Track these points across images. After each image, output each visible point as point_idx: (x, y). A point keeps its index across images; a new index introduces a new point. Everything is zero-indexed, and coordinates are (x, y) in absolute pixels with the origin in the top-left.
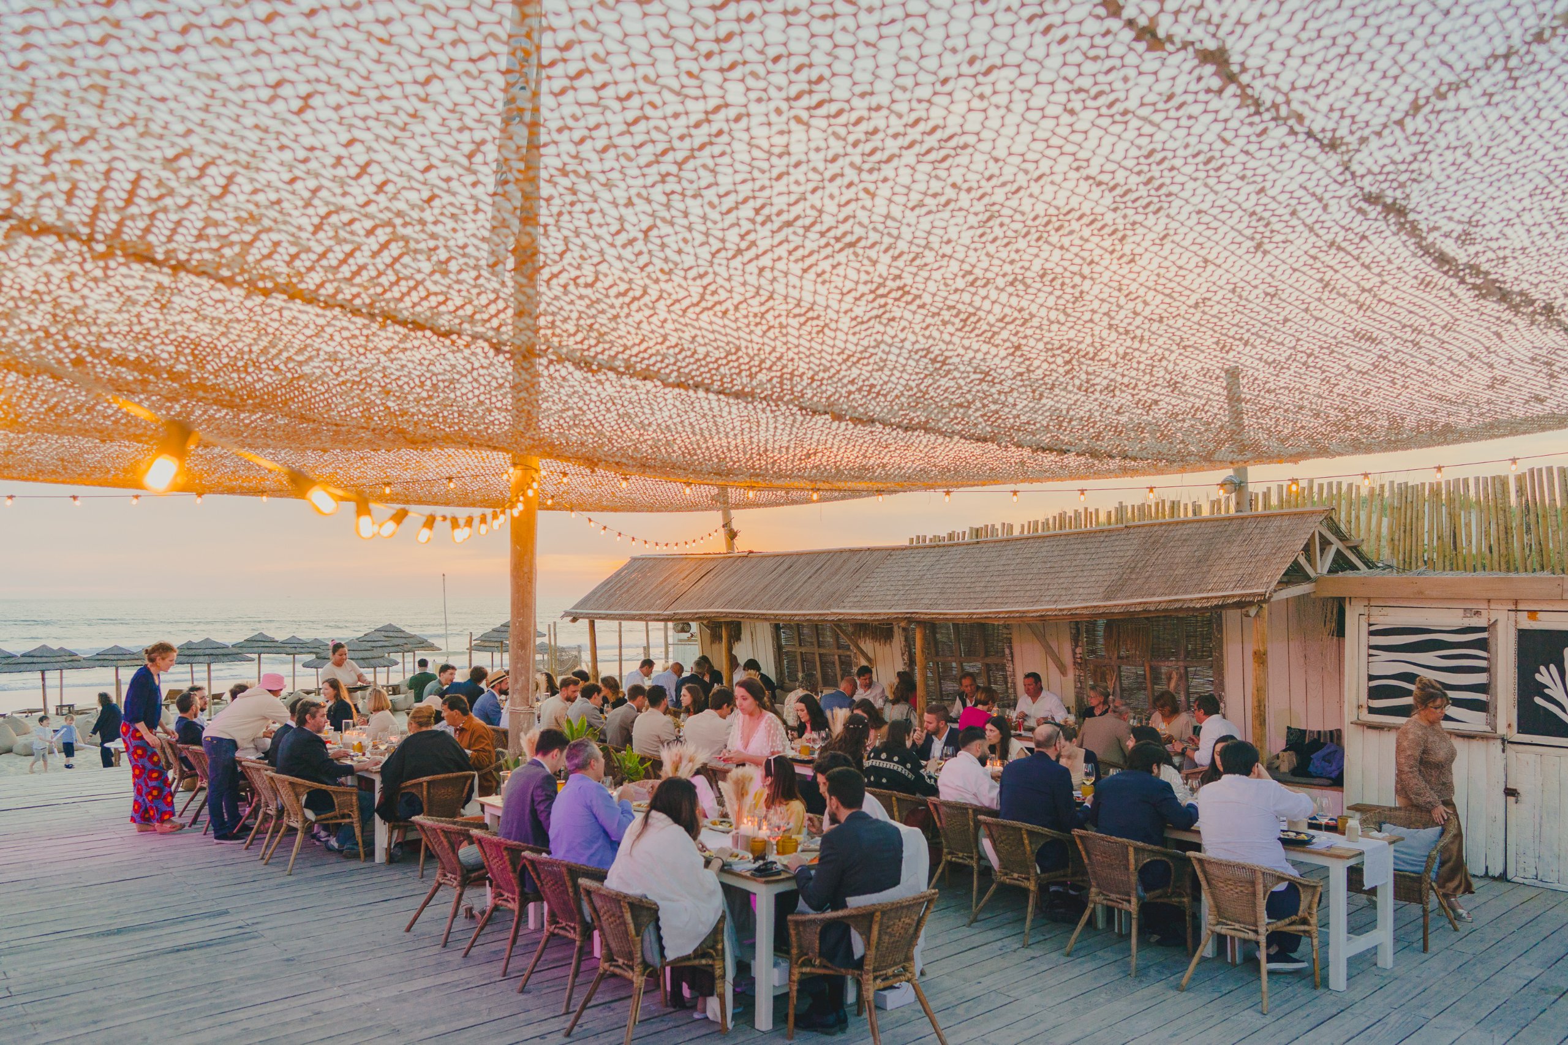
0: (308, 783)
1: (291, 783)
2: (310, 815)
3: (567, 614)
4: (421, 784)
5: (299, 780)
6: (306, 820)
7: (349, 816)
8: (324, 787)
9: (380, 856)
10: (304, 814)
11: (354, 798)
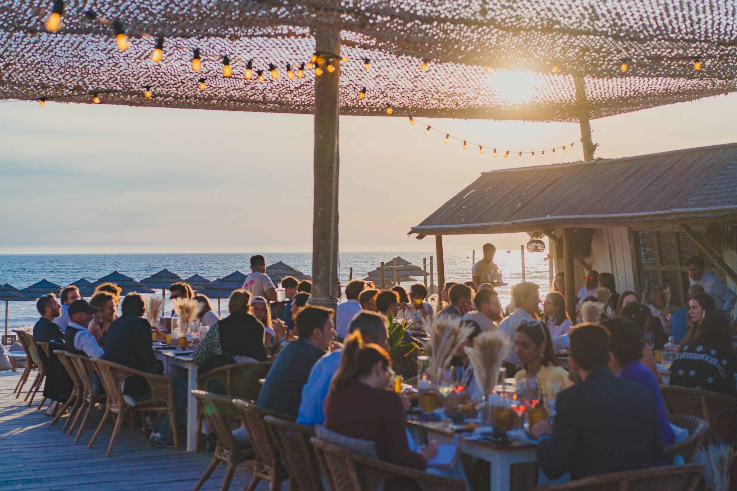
0: (126, 368)
1: (111, 368)
2: (128, 400)
3: (414, 230)
4: (224, 371)
5: (118, 366)
6: (124, 405)
7: (165, 405)
8: (141, 373)
9: (191, 446)
10: (123, 400)
11: (169, 386)
